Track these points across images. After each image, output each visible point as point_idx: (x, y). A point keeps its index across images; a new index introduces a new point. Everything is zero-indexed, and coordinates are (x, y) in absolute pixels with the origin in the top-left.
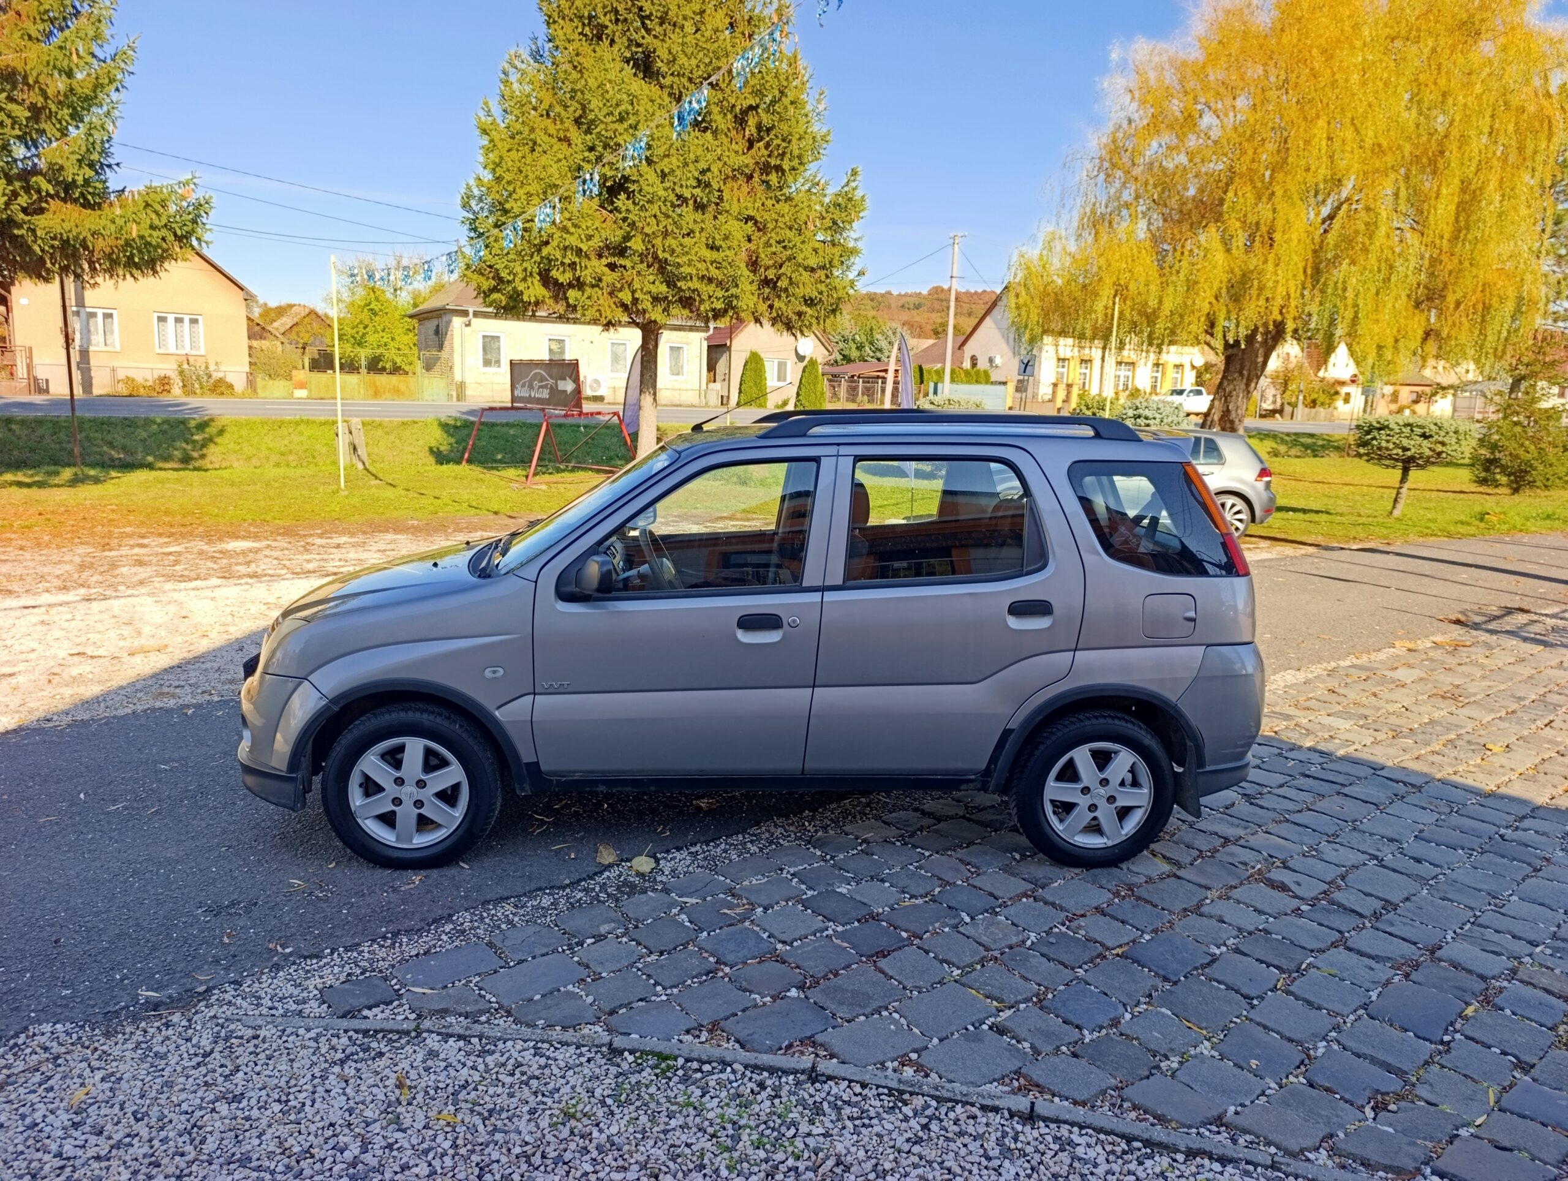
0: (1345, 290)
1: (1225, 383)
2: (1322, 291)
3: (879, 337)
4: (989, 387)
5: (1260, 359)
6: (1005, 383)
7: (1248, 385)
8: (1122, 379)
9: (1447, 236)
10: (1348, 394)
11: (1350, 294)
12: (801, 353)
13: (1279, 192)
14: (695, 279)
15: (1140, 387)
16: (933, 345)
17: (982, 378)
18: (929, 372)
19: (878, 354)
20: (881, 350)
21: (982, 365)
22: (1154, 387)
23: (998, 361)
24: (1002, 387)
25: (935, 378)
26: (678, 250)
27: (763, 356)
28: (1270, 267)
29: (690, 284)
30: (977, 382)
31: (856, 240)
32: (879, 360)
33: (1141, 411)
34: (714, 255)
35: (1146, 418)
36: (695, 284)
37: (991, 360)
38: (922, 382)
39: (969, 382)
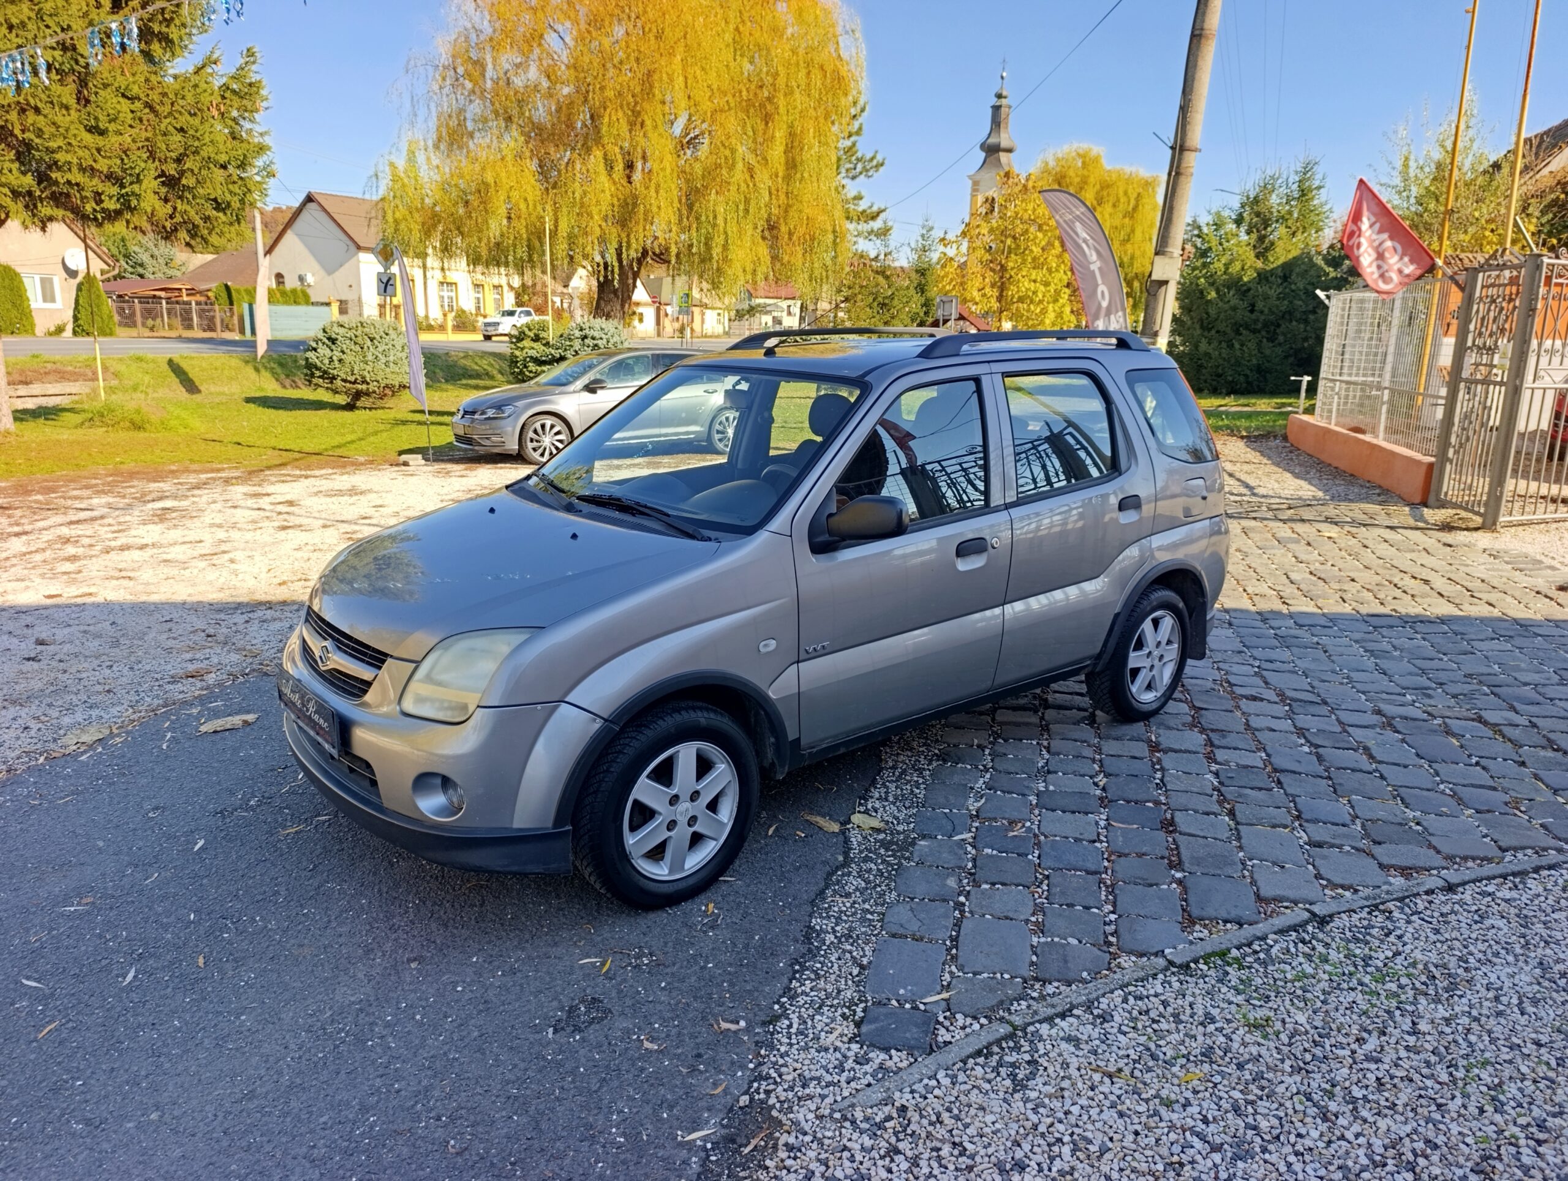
0: (715, 217)
1: (602, 304)
2: (697, 219)
3: (136, 249)
4: (311, 308)
5: (630, 281)
6: (328, 304)
7: (623, 306)
8: (446, 300)
9: (781, 174)
10: (641, 314)
11: (720, 221)
12: (72, 266)
13: (648, 122)
14: (75, 169)
15: (465, 308)
16: (213, 260)
17: (301, 299)
18: (238, 291)
19: (140, 270)
20: (141, 265)
21: (291, 283)
22: (478, 308)
23: (310, 279)
24: (325, 309)
25: (246, 298)
26: (48, 130)
27: (18, 270)
28: (653, 193)
29: (69, 176)
30: (296, 303)
31: (261, 134)
32: (142, 276)
33: (587, 331)
34: (100, 141)
35: (593, 338)
36: (76, 177)
37: (301, 279)
38: (231, 303)
39: (286, 303)
